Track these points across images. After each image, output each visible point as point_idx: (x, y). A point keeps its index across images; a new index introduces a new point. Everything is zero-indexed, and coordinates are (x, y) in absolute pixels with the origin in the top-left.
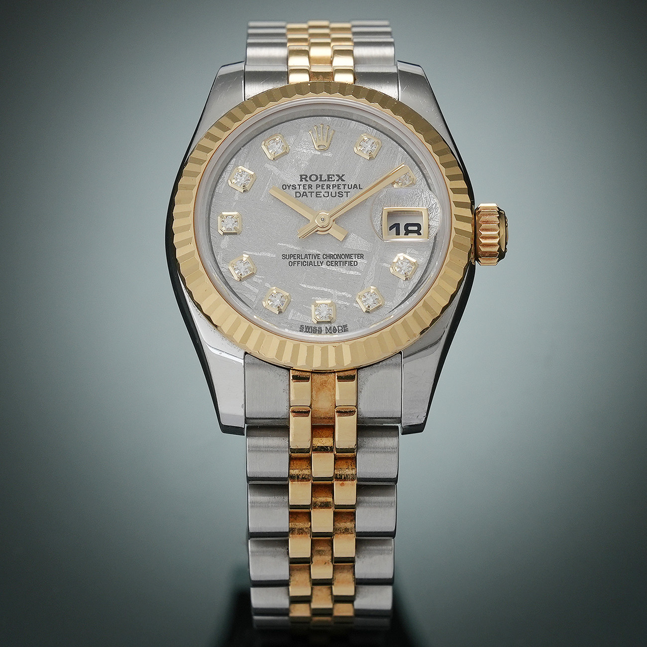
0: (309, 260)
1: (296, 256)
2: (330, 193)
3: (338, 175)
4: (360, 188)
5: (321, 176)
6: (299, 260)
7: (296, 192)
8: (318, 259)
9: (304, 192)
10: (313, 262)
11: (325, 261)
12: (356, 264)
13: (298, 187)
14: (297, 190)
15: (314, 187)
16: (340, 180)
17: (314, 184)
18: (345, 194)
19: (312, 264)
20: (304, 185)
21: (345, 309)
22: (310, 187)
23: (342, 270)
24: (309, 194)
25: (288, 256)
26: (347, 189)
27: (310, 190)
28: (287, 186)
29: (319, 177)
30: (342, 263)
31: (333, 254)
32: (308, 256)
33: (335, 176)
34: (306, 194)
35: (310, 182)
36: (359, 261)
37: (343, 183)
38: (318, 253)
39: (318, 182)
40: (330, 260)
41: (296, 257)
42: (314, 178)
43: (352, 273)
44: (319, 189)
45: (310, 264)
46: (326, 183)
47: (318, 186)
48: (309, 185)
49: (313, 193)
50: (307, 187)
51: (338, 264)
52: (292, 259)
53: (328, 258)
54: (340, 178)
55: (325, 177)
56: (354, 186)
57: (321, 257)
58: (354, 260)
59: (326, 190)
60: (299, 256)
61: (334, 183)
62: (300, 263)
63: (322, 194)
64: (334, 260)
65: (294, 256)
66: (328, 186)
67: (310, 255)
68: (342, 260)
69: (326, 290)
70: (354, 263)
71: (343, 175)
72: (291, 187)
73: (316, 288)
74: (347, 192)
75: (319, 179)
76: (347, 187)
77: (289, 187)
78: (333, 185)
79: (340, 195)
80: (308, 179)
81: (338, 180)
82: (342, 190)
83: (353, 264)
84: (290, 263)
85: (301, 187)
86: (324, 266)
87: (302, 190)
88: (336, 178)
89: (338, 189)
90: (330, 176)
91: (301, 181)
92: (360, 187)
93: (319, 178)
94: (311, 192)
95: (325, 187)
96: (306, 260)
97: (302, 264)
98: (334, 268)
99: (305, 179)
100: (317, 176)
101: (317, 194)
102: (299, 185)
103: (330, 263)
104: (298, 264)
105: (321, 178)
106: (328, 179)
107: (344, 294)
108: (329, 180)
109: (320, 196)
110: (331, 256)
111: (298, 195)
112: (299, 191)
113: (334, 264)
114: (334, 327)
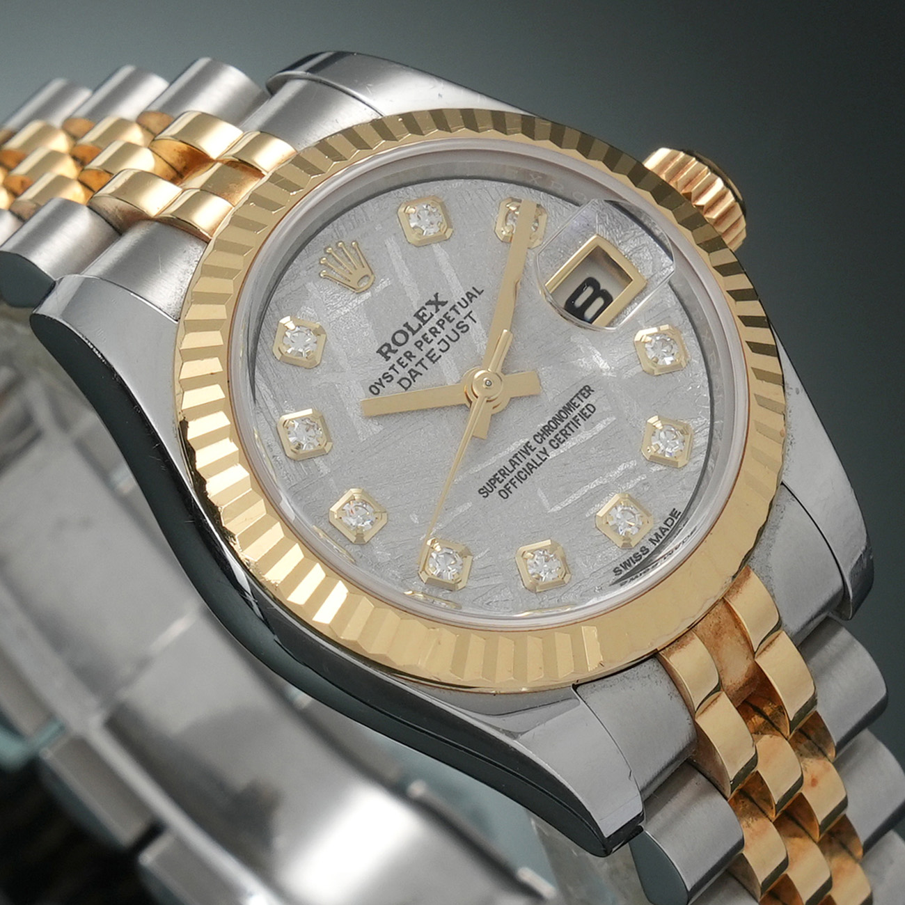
0: (523, 465)
1: (499, 475)
2: (447, 340)
3: (430, 303)
4: (480, 293)
5: (406, 325)
6: (509, 478)
7: (399, 382)
8: (533, 450)
9: (409, 372)
10: (532, 463)
11: (546, 444)
12: (592, 410)
13: (392, 372)
14: (397, 378)
15: (415, 351)
16: (440, 307)
17: (410, 346)
18: (468, 321)
19: (533, 467)
20: (398, 361)
21: (646, 489)
22: (409, 355)
23: (582, 435)
24: (420, 369)
25: (488, 487)
26: (464, 312)
27: (415, 361)
28: (378, 386)
29: (405, 329)
30: (571, 426)
31: (547, 424)
32: (515, 459)
33: (426, 307)
34: (415, 372)
35: (402, 350)
36: (591, 400)
37: (448, 306)
38: (523, 442)
39: (413, 339)
40: (552, 437)
41: (501, 478)
42: (400, 338)
43: (600, 427)
44: (426, 347)
45: (530, 469)
46: (426, 329)
47: (419, 344)
48: (405, 355)
49: (423, 362)
50: (405, 360)
51: (569, 432)
52: (500, 486)
53: (545, 436)
54: (437, 303)
55: (415, 323)
56: (468, 297)
57: (533, 444)
58: (583, 405)
59: (437, 340)
60: (503, 472)
61: (436, 317)
62: (515, 480)
63: (436, 351)
64: (557, 431)
65: (495, 478)
66: (434, 332)
67: (515, 456)
68: (566, 422)
69: (592, 486)
70: (588, 409)
71: (436, 296)
72: (384, 381)
73: (575, 497)
74: (469, 315)
75: (410, 333)
76: (459, 308)
77: (381, 384)
78: (438, 323)
79: (463, 328)
80: (394, 347)
81: (437, 310)
82: (458, 319)
83: (588, 413)
84: (502, 493)
85: (398, 367)
86: (553, 454)
87: (404, 372)
88: (431, 309)
89: (451, 322)
90: (421, 314)
91: (388, 358)
92: (477, 291)
93: (407, 330)
94: (420, 362)
95: (430, 336)
96: (519, 468)
97: (521, 479)
98: (569, 444)
99: (390, 350)
100: (401, 331)
101: (430, 358)
102: (392, 368)
103: (557, 441)
104: (513, 484)
105: (410, 328)
106: (423, 321)
107: (621, 468)
108: (425, 322)
109: (437, 356)
110: (546, 430)
111: (405, 383)
112: (400, 376)
113: (563, 438)
114: (660, 529)
